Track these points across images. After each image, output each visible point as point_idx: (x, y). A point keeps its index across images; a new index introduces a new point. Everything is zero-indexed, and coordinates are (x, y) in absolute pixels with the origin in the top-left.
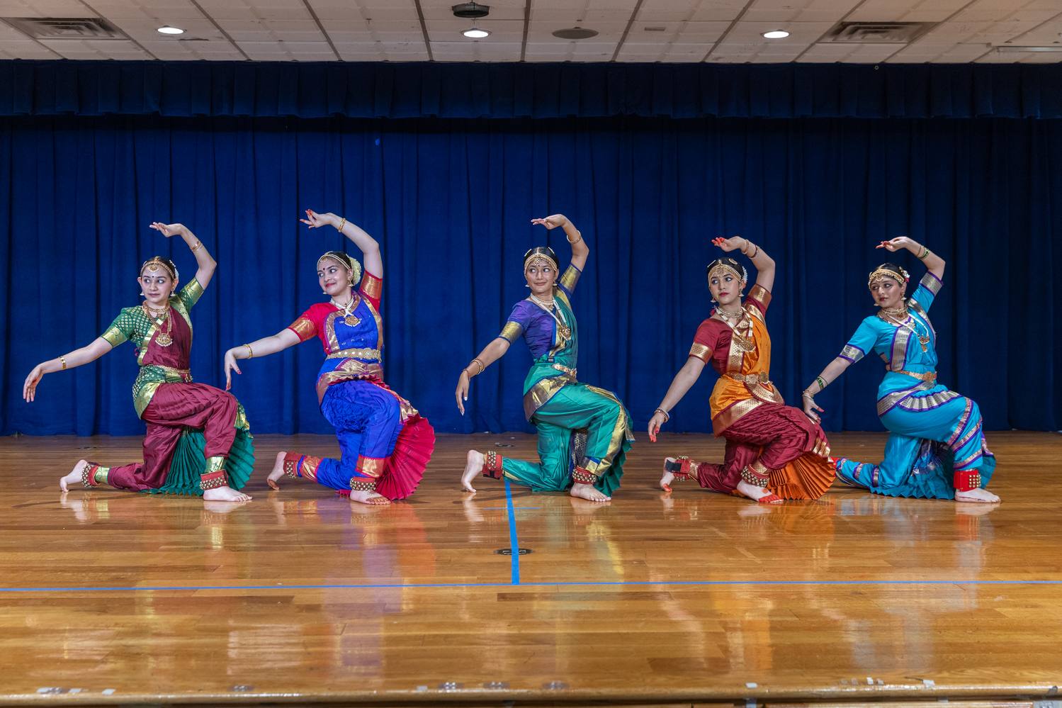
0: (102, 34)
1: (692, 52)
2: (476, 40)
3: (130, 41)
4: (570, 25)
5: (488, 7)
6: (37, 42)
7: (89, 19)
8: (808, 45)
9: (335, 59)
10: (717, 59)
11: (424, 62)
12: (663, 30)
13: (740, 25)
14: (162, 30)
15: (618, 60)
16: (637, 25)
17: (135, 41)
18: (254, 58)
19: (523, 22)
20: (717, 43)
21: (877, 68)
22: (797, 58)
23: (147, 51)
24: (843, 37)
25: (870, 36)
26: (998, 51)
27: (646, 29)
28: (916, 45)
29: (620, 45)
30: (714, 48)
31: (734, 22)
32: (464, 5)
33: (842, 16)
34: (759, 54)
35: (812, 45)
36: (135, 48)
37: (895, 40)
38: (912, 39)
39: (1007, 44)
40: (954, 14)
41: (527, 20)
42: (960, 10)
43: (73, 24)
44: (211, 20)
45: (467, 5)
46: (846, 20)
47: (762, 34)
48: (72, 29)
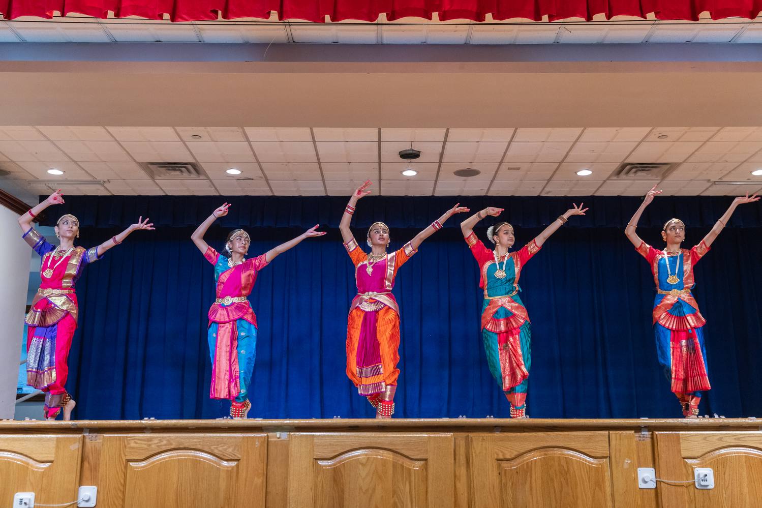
0: (194, 175)
2: (409, 179)
3: (208, 181)
4: (465, 167)
5: (420, 152)
6: (155, 182)
7: (188, 163)
8: (602, 181)
9: (324, 194)
10: (548, 193)
12: (518, 169)
13: (564, 165)
14: (229, 172)
15: (490, 193)
16: (504, 167)
17: (211, 181)
18: (277, 193)
19: (438, 164)
20: (549, 180)
22: (595, 192)
23: (216, 188)
24: (623, 175)
25: (639, 173)
26: (716, 186)
27: (509, 169)
28: (666, 181)
29: (492, 182)
30: (547, 183)
31: (560, 163)
32: (406, 150)
33: (624, 158)
34: (573, 189)
35: (605, 181)
36: (210, 186)
39: (720, 180)
40: (690, 156)
41: (440, 162)
42: (693, 153)
43: (179, 167)
44: (259, 163)
45: (408, 150)
46: (626, 162)
47: (576, 173)
48: (177, 171)
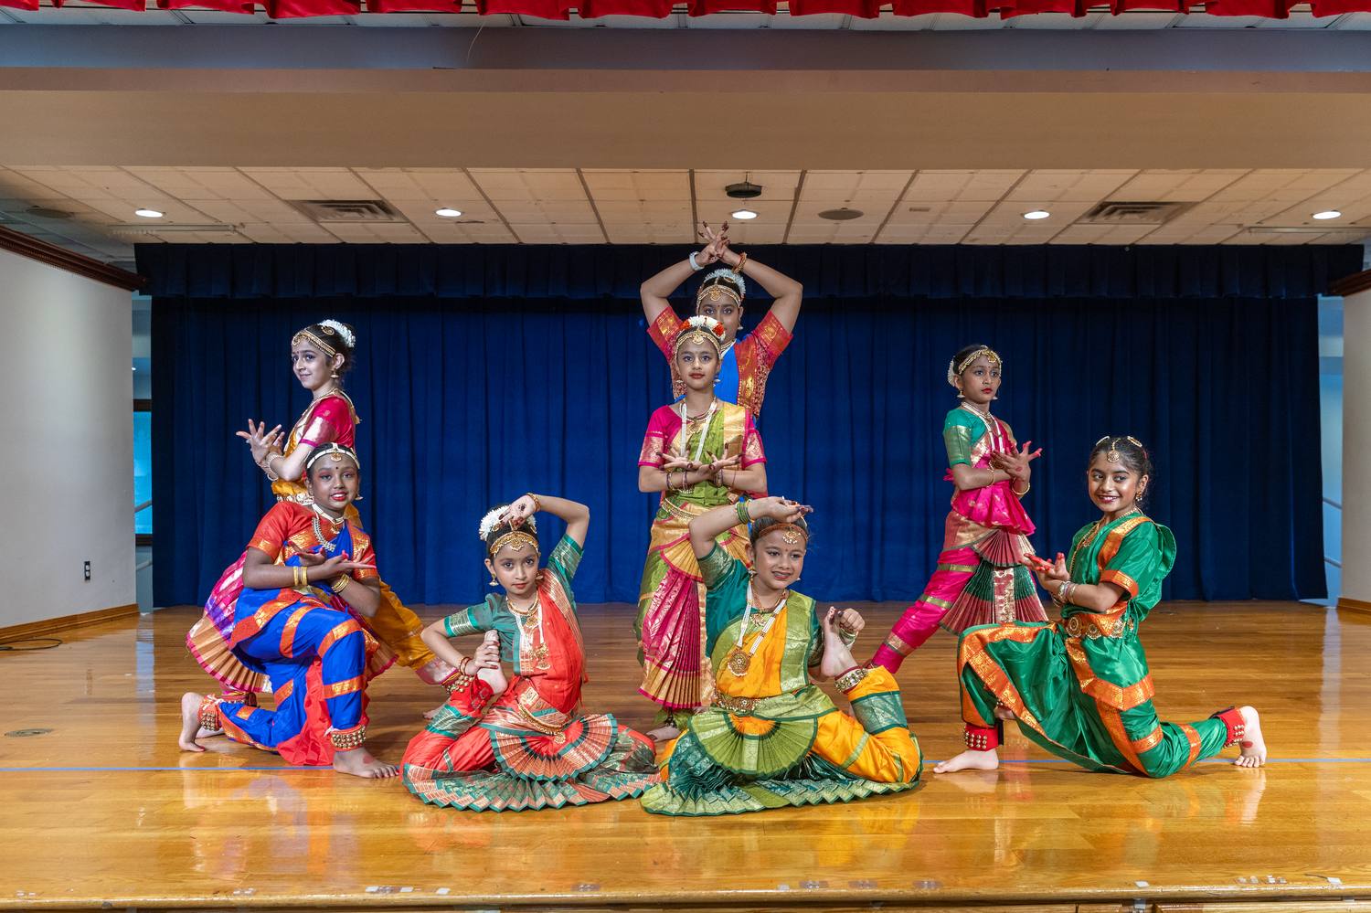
0: (382, 216)
1: (949, 234)
2: (743, 222)
3: (408, 224)
4: (837, 206)
5: (761, 187)
6: (321, 226)
7: (369, 202)
8: (1065, 226)
9: (604, 242)
10: (973, 240)
11: (690, 244)
12: (927, 210)
13: (1004, 205)
14: (441, 213)
15: (877, 242)
16: (904, 206)
17: (413, 224)
18: (527, 241)
19: (792, 203)
20: (977, 224)
21: (1127, 249)
22: (1050, 240)
23: (423, 234)
24: (1100, 218)
25: (1128, 216)
26: (1250, 232)
27: (911, 210)
28: (1168, 226)
29: (882, 226)
30: (973, 229)
31: (998, 202)
32: (739, 185)
33: (1105, 196)
34: (1016, 236)
35: (1069, 226)
36: (413, 231)
37: (1150, 220)
38: (1167, 220)
39: (1259, 225)
40: (1215, 194)
41: (796, 201)
43: (355, 206)
44: (489, 202)
45: (741, 185)
46: (1107, 200)
47: (1023, 215)
48: (354, 211)
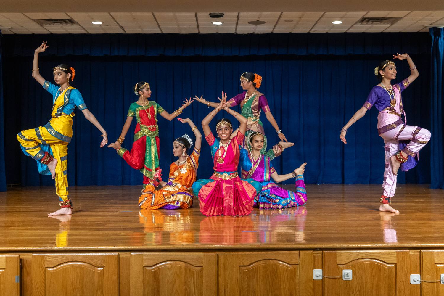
0: (70, 24)
1: (304, 29)
3: (80, 27)
4: (255, 19)
5: (223, 14)
6: (44, 28)
7: (66, 19)
10: (314, 31)
11: (196, 33)
12: (292, 21)
13: (322, 19)
15: (274, 32)
16: (282, 20)
17: (82, 27)
18: (128, 32)
20: (314, 26)
21: (380, 34)
22: (347, 30)
23: (86, 30)
24: (364, 23)
25: (375, 23)
27: (285, 21)
29: (275, 27)
32: (214, 13)
34: (331, 30)
35: (352, 26)
36: (82, 29)
37: (385, 24)
38: (392, 23)
41: (238, 18)
42: (409, 13)
43: (59, 21)
44: (114, 19)
46: (364, 17)
47: (332, 22)
48: (59, 23)
